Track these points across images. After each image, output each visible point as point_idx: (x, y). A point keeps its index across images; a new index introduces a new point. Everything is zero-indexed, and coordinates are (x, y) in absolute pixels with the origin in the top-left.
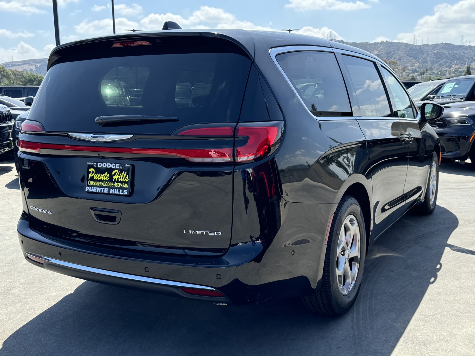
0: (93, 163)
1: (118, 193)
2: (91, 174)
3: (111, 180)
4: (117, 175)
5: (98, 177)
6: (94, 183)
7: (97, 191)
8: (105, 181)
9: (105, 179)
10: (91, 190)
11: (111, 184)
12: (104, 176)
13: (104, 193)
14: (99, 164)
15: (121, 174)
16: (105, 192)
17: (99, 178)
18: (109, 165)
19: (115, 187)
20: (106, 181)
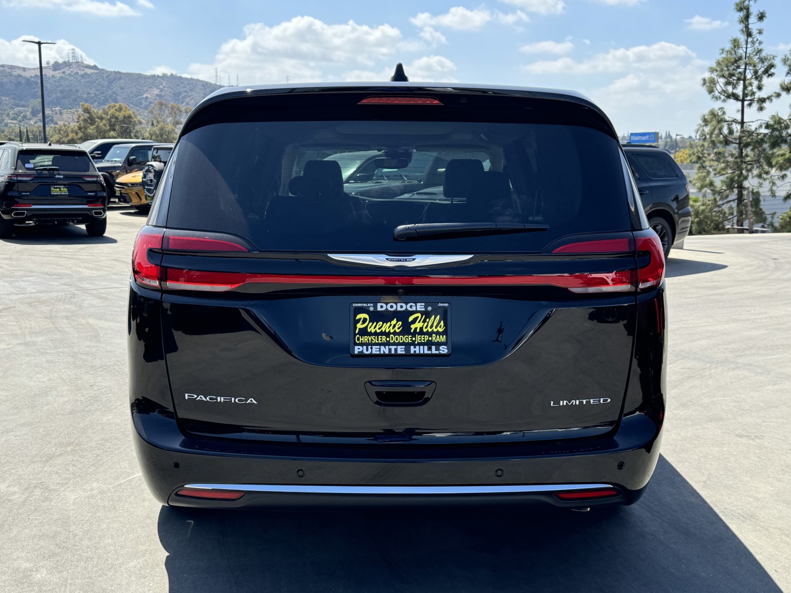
0: (365, 305)
1: (426, 352)
2: (361, 324)
3: (406, 330)
4: (419, 322)
5: (378, 327)
6: (370, 339)
7: (382, 352)
8: (392, 333)
9: (392, 331)
10: (367, 350)
11: (408, 339)
12: (391, 325)
13: (397, 355)
14: (379, 305)
15: (428, 320)
16: (399, 352)
17: (379, 329)
18: (402, 307)
19: (416, 343)
20: (395, 333)
